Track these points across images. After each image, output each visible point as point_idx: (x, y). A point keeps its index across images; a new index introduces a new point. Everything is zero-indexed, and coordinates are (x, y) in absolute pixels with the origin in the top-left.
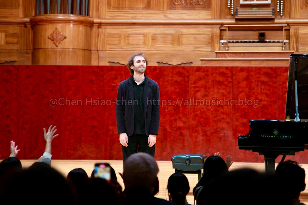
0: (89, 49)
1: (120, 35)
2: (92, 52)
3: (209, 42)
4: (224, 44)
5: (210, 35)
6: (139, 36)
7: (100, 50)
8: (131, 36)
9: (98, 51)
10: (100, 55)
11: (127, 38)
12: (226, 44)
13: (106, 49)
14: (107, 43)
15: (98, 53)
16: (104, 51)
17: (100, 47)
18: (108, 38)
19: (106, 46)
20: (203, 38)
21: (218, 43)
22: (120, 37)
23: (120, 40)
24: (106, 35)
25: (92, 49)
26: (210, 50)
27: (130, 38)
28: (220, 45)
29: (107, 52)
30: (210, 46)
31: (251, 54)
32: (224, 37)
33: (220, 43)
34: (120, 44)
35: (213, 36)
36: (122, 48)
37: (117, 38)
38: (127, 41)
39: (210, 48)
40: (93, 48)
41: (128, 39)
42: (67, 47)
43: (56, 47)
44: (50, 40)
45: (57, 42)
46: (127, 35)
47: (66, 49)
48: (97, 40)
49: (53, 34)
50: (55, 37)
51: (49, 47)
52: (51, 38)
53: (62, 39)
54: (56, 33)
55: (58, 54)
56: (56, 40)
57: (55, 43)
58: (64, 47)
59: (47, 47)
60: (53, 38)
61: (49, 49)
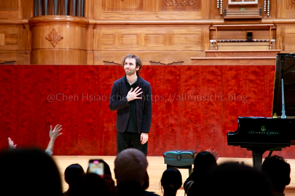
0: (85, 49)
1: (114, 35)
2: (88, 51)
3: (199, 42)
4: (213, 43)
5: (200, 35)
6: (132, 36)
7: (95, 50)
8: (124, 36)
9: (93, 51)
10: (95, 55)
11: (121, 38)
12: (215, 44)
13: (101, 49)
14: (102, 43)
15: (94, 53)
16: (99, 50)
17: (95, 48)
18: (102, 38)
19: (101, 46)
20: (193, 38)
21: (207, 43)
22: (114, 38)
23: (114, 40)
24: (101, 35)
25: (87, 49)
26: (200, 49)
27: (123, 38)
28: (209, 44)
29: (102, 51)
30: (200, 45)
31: (239, 53)
32: (214, 37)
33: (210, 42)
34: (114, 44)
35: (203, 36)
36: (116, 48)
37: (112, 38)
38: (121, 41)
39: (200, 47)
40: (89, 48)
41: (122, 40)
42: (64, 47)
43: (53, 47)
44: (47, 40)
45: (54, 42)
46: (121, 35)
47: (63, 49)
48: (92, 40)
49: (50, 35)
50: (53, 38)
51: (47, 47)
52: (49, 39)
53: (59, 40)
54: (54, 33)
55: (55, 54)
56: (53, 41)
57: (53, 43)
58: (61, 48)
59: (44, 47)
60: (50, 39)
61: (47, 49)
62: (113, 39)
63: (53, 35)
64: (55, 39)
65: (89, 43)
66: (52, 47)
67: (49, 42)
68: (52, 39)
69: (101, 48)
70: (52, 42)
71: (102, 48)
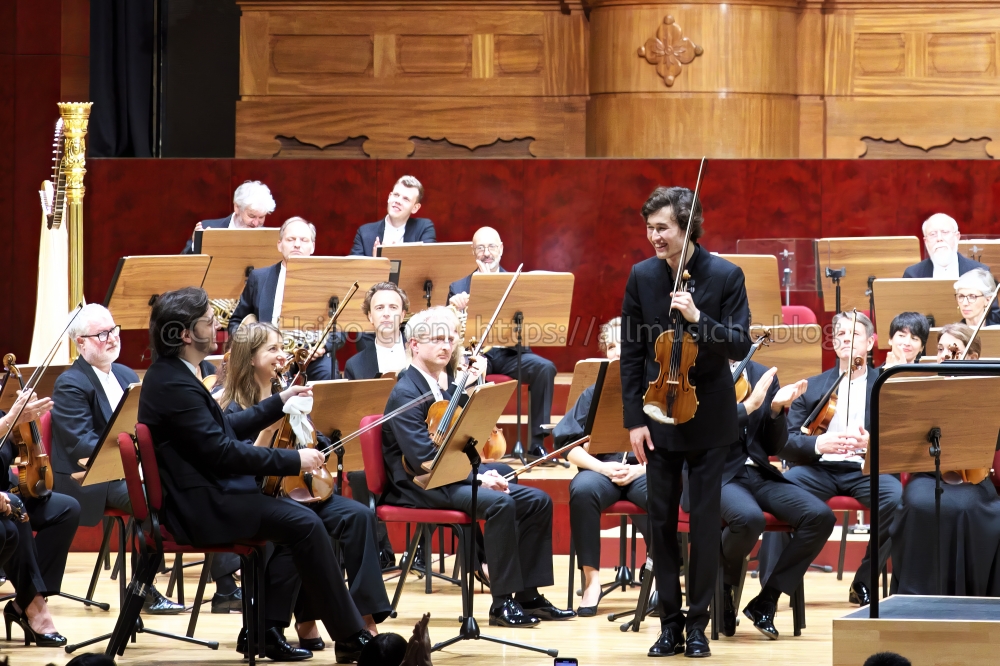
0: (791, 92)
1: (902, 36)
2: (803, 100)
6: (971, 39)
7: (831, 96)
8: (942, 40)
9: (822, 97)
10: (829, 114)
11: (928, 49)
13: (852, 90)
14: (857, 65)
15: (825, 105)
16: (846, 96)
17: (832, 85)
18: (859, 48)
19: (853, 78)
22: (903, 46)
23: (903, 56)
24: (853, 38)
25: (799, 92)
27: (939, 49)
29: (857, 99)
34: (903, 70)
36: (909, 86)
37: (892, 48)
38: (928, 59)
40: (805, 89)
41: (932, 54)
42: (704, 89)
43: (667, 89)
44: (643, 60)
45: (668, 68)
46: (930, 36)
47: (703, 96)
48: (818, 57)
49: (656, 42)
50: (663, 52)
51: (643, 88)
52: (649, 56)
53: (686, 58)
54: (666, 35)
55: (673, 115)
56: (665, 63)
57: (663, 74)
58: (696, 89)
59: (633, 89)
60: (654, 56)
61: (643, 96)
62: (898, 52)
63: (665, 42)
64: (671, 59)
65: (806, 67)
66: (661, 87)
67: (650, 66)
68: (660, 56)
69: (853, 86)
70: (662, 68)
71: (857, 86)
